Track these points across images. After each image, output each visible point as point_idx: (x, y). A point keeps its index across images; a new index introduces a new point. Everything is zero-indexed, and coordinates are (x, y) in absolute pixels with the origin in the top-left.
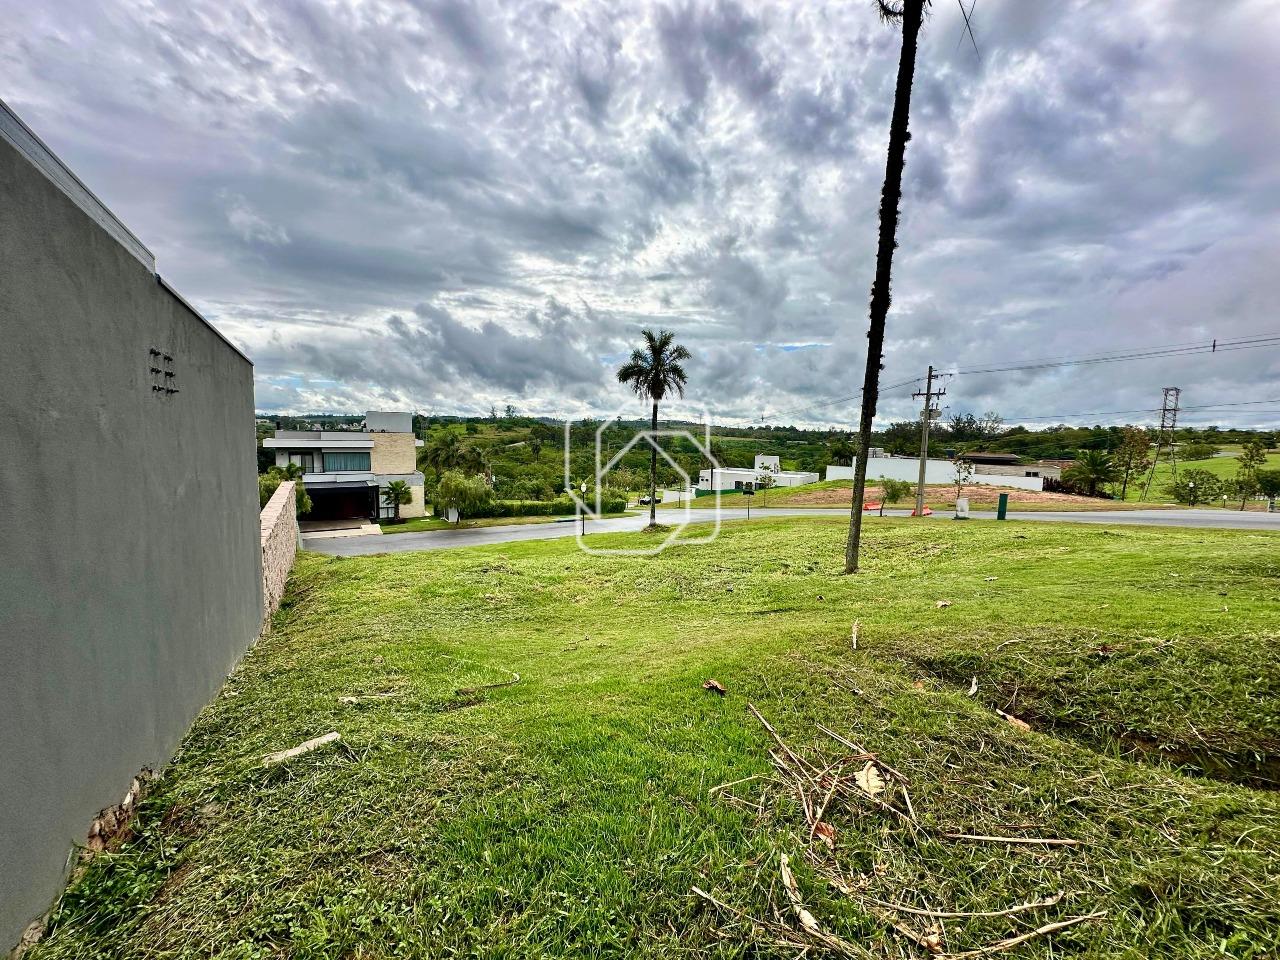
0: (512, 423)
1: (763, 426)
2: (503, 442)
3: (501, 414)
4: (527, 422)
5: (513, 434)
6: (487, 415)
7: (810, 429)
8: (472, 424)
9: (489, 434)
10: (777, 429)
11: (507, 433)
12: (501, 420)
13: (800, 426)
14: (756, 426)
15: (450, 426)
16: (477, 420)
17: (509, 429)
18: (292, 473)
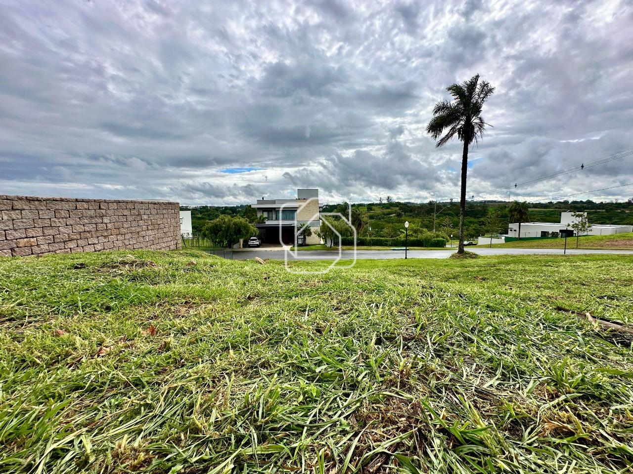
0: (391, 205)
1: (562, 201)
2: (384, 214)
3: (385, 202)
4: (398, 205)
5: (389, 210)
6: (378, 202)
7: (608, 201)
8: (370, 207)
9: (378, 211)
10: (574, 202)
11: (387, 210)
12: (384, 204)
13: (597, 200)
14: (555, 201)
15: (360, 208)
16: (373, 204)
17: (388, 208)
18: (262, 220)
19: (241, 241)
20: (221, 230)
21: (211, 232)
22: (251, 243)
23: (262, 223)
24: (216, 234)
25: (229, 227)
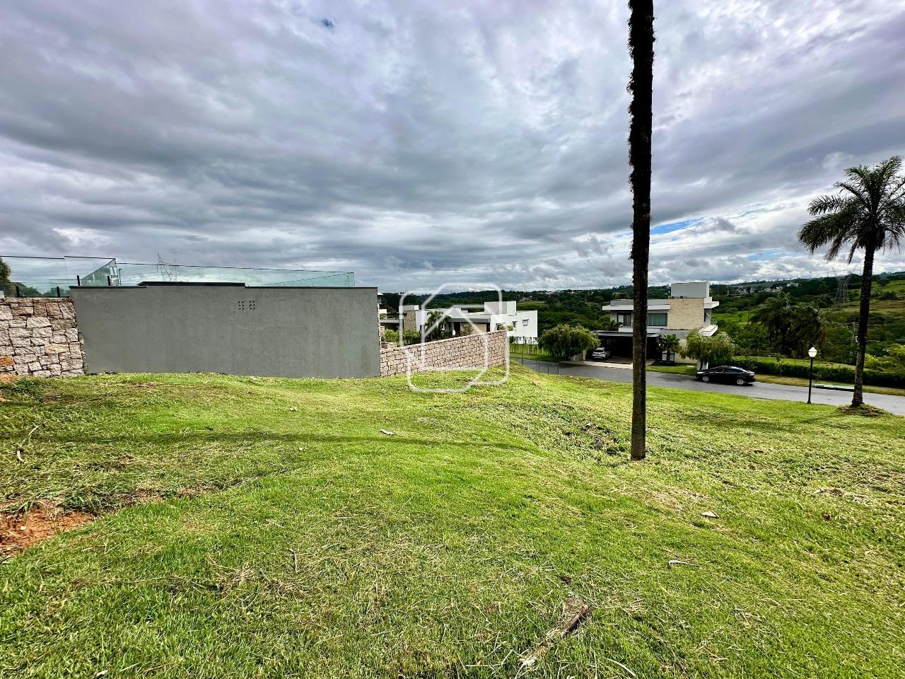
18: (614, 327)
19: (584, 352)
20: (557, 340)
21: (547, 343)
22: (595, 354)
23: (614, 329)
24: (552, 344)
25: (565, 338)
